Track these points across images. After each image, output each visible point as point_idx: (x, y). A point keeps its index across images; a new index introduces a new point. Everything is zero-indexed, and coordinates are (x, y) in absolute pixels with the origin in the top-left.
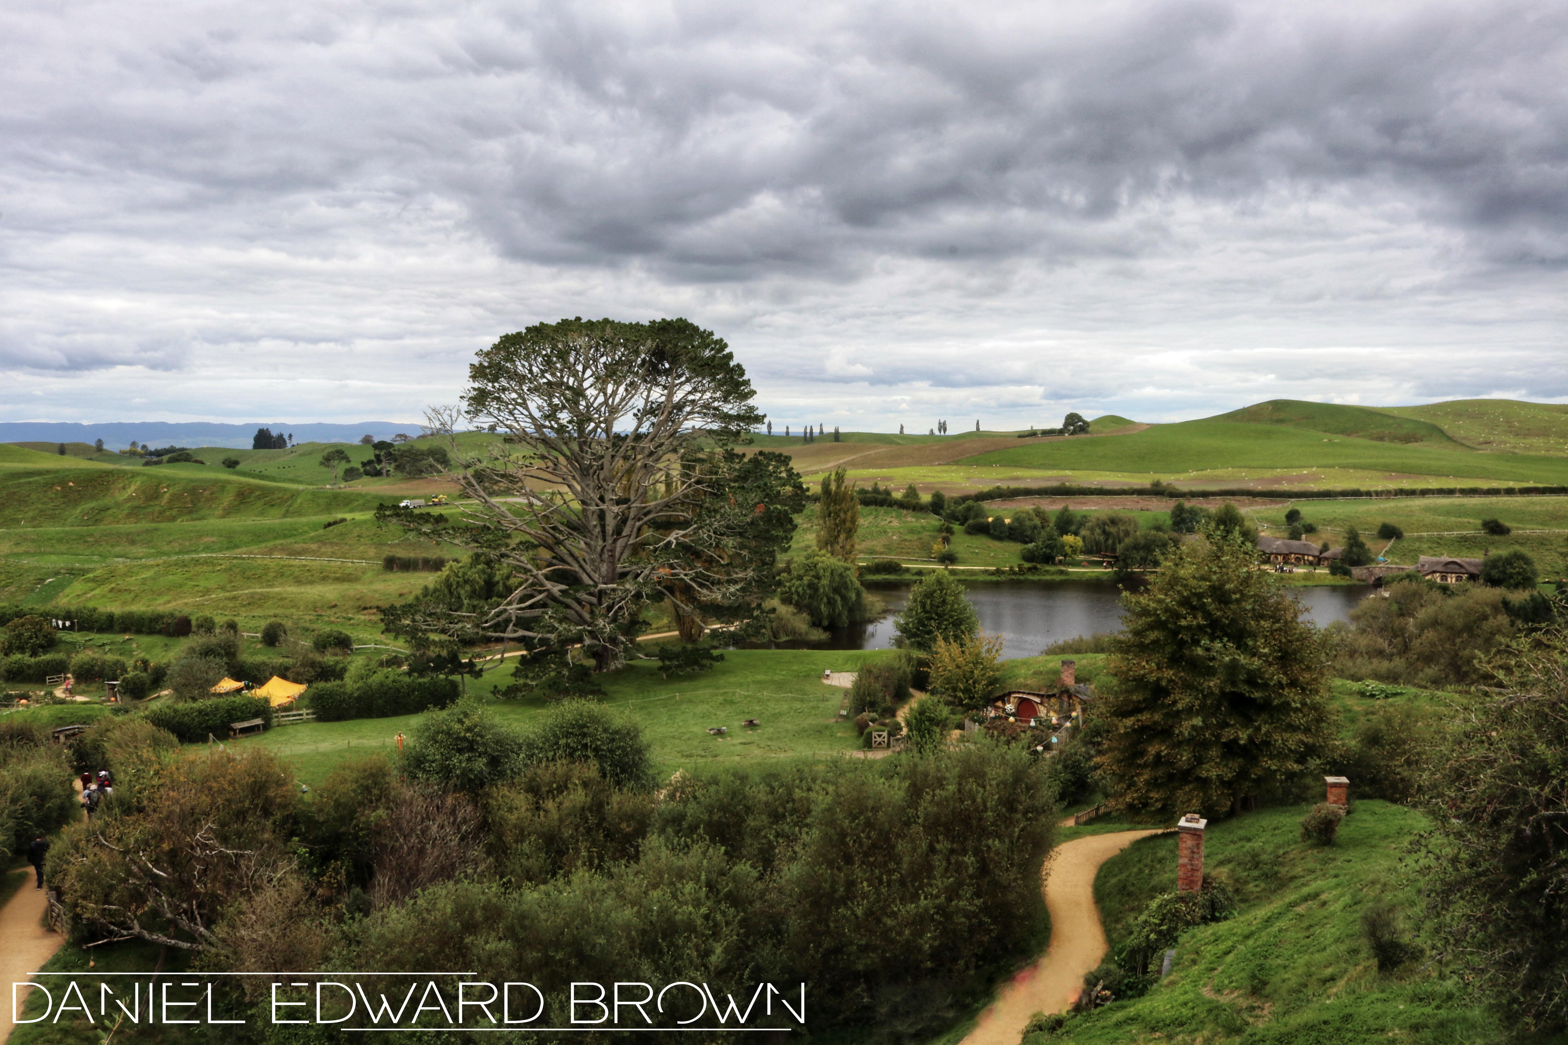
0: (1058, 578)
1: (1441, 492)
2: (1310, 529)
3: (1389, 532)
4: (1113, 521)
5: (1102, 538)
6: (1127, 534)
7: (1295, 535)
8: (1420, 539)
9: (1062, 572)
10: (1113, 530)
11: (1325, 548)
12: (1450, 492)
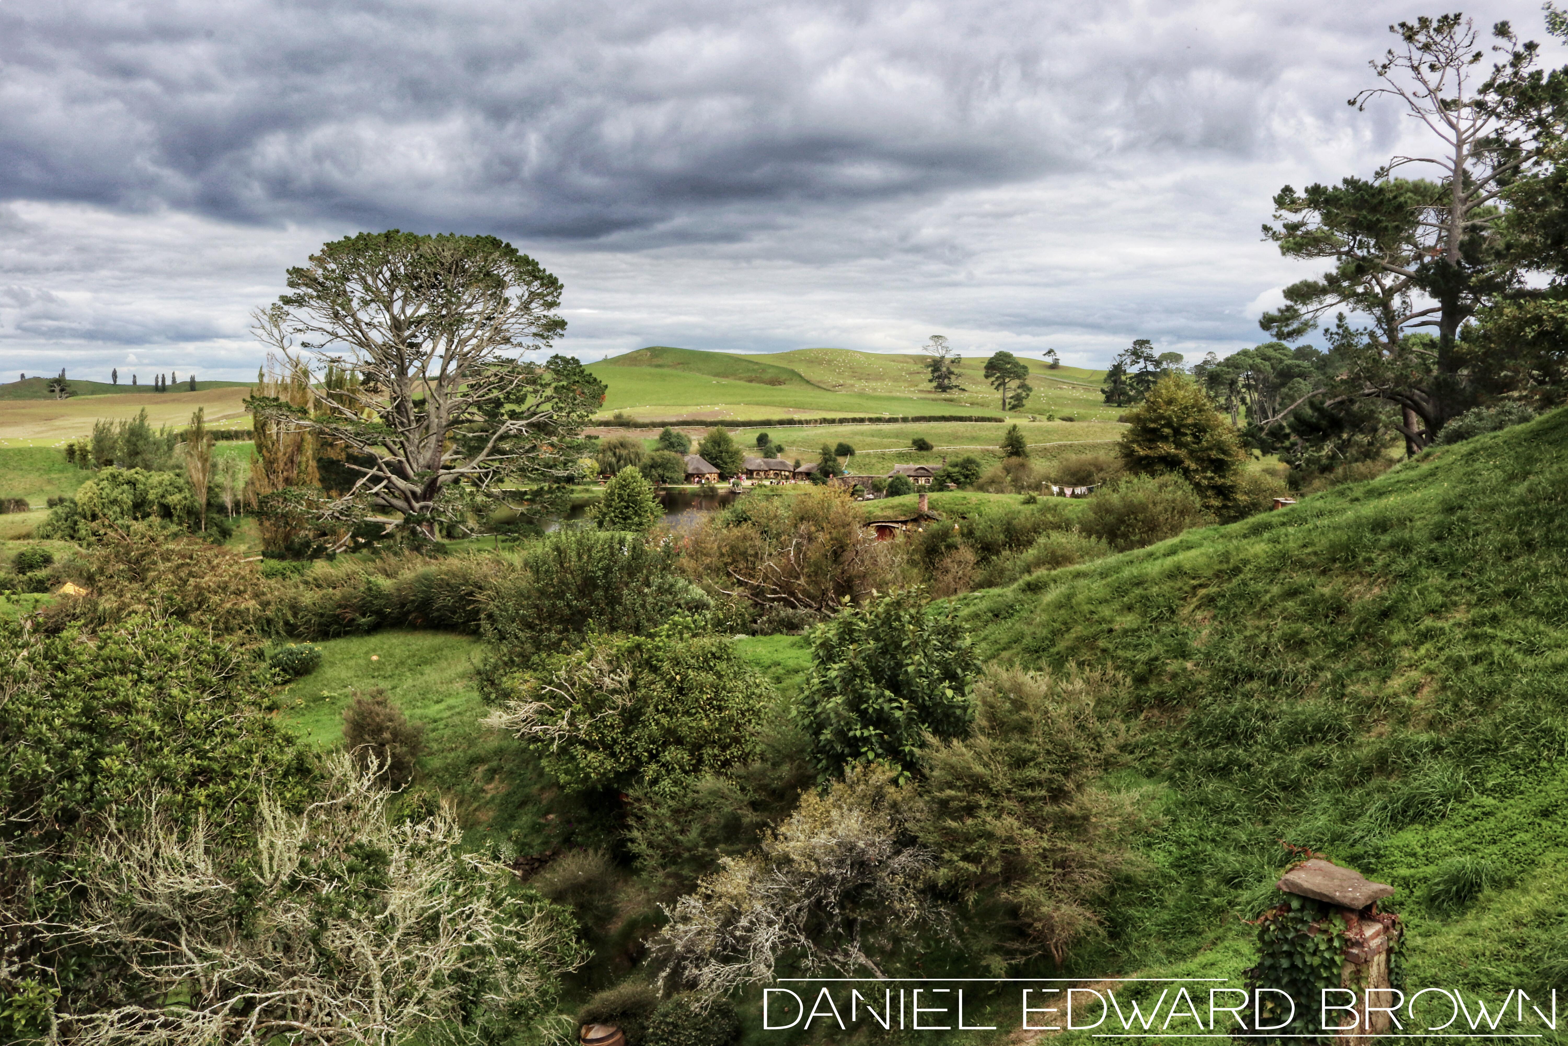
0: (586, 496)
1: (854, 420)
2: (780, 449)
3: (845, 450)
4: (623, 445)
5: (614, 460)
6: (637, 455)
7: (768, 454)
8: (868, 455)
9: (587, 491)
10: (624, 452)
11: (797, 464)
12: (862, 420)
